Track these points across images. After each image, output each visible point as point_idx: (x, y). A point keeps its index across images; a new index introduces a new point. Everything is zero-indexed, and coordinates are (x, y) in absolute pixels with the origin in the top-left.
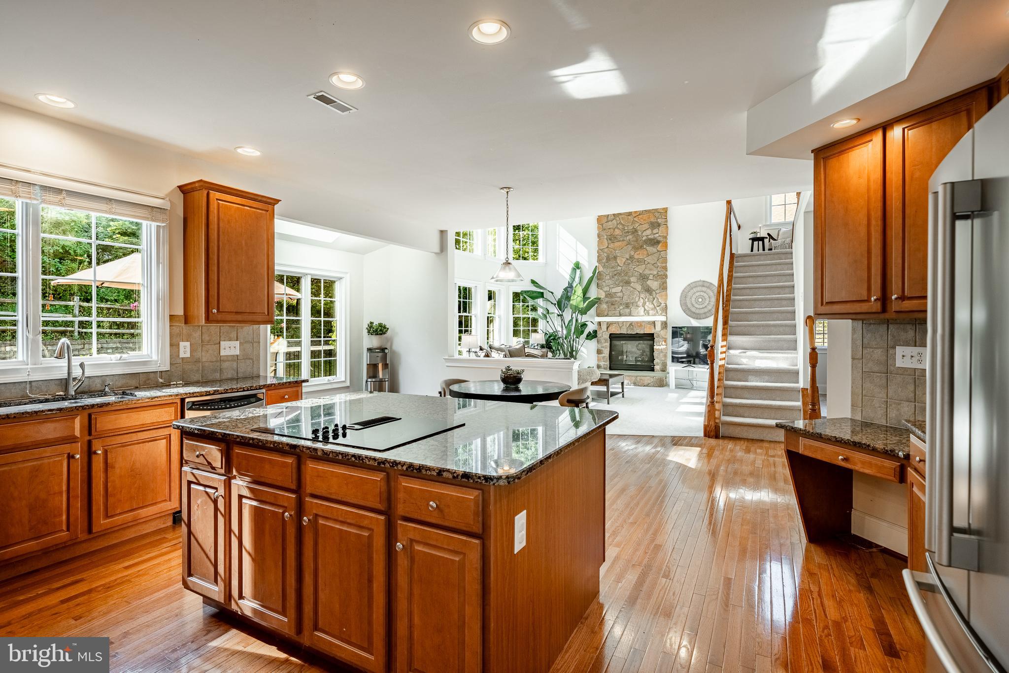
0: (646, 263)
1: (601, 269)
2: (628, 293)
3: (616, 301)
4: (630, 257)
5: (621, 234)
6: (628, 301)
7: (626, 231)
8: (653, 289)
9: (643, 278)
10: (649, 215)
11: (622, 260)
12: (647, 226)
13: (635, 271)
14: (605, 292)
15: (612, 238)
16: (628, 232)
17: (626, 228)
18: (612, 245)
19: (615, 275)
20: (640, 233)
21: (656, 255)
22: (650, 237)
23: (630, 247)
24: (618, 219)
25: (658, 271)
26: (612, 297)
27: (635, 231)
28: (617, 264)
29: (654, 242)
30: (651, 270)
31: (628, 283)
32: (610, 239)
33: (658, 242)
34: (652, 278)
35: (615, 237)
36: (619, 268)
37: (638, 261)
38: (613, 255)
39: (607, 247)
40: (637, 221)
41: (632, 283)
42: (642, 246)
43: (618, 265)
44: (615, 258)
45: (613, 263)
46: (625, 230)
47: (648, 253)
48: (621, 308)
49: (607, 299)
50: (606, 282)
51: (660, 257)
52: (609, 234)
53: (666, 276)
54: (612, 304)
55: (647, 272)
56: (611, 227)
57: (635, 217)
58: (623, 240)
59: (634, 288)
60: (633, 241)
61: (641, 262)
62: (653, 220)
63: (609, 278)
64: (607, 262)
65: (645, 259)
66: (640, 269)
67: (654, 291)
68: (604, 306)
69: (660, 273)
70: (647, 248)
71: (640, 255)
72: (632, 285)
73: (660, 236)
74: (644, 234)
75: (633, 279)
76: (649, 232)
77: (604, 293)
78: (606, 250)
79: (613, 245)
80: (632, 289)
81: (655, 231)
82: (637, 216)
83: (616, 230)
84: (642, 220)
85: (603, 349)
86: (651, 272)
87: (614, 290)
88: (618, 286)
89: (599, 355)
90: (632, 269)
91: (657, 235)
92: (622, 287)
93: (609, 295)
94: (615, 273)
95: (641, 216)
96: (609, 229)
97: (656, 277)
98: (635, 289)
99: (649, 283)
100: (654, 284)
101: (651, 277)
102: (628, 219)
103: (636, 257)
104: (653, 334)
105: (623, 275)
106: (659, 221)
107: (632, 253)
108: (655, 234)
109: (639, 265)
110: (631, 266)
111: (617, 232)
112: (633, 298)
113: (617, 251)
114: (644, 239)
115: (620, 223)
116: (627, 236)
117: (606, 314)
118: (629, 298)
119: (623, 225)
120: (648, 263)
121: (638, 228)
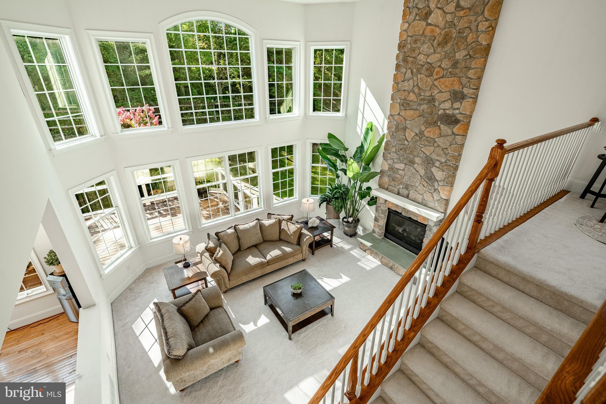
0: (436, 145)
1: (389, 139)
2: (410, 174)
3: (397, 178)
4: (420, 133)
5: (415, 100)
6: (408, 183)
7: (422, 97)
8: (437, 178)
9: (429, 162)
10: (454, 81)
11: (410, 135)
12: (447, 96)
13: (422, 151)
14: (389, 164)
15: (405, 105)
16: (424, 100)
17: (422, 94)
18: (403, 113)
19: (401, 149)
20: (437, 104)
21: (450, 138)
22: (447, 112)
23: (423, 120)
24: (415, 79)
25: (447, 160)
26: (394, 172)
27: (431, 100)
28: (404, 137)
29: (452, 120)
30: (439, 155)
31: (412, 162)
32: (403, 105)
33: (457, 121)
34: (438, 166)
35: (408, 104)
36: (406, 143)
37: (427, 141)
38: (402, 125)
39: (399, 114)
40: (436, 86)
41: (416, 165)
42: (436, 122)
43: (406, 139)
44: (405, 129)
45: (400, 135)
46: (421, 95)
47: (440, 134)
48: (401, 187)
49: (389, 173)
50: (392, 154)
51: (454, 142)
52: (403, 97)
53: (456, 168)
54: (393, 180)
55: (434, 156)
56: (406, 88)
57: (436, 80)
58: (416, 110)
59: (416, 171)
60: (427, 113)
61: (432, 142)
62: (457, 87)
63: (395, 151)
64: (396, 132)
65: (436, 140)
66: (428, 151)
67: (437, 181)
68: (386, 179)
69: (449, 163)
70: (442, 126)
71: (431, 133)
72: (416, 166)
73: (461, 113)
74: (442, 106)
75: (417, 160)
76: (447, 105)
77: (388, 166)
78: (396, 117)
79: (405, 113)
80: (414, 170)
81: (456, 105)
82: (439, 78)
83: (411, 94)
84: (443, 86)
85: (379, 218)
86: (439, 158)
87: (397, 166)
88: (402, 162)
89: (376, 222)
90: (419, 148)
91: (457, 111)
92: (406, 164)
93: (391, 168)
94: (401, 147)
95: (444, 79)
96: (404, 91)
97: (443, 166)
98: (418, 172)
99: (434, 170)
100: (439, 175)
101: (437, 164)
102: (427, 81)
103: (426, 134)
104: (426, 225)
105: (408, 152)
106: (466, 91)
107: (423, 128)
108: (455, 109)
109: (427, 146)
110: (418, 143)
111: (412, 97)
112: (413, 181)
113: (408, 122)
114: (441, 112)
115: (417, 85)
116: (420, 105)
117: (386, 187)
118: (409, 180)
119: (420, 89)
120: (439, 146)
121: (437, 97)
